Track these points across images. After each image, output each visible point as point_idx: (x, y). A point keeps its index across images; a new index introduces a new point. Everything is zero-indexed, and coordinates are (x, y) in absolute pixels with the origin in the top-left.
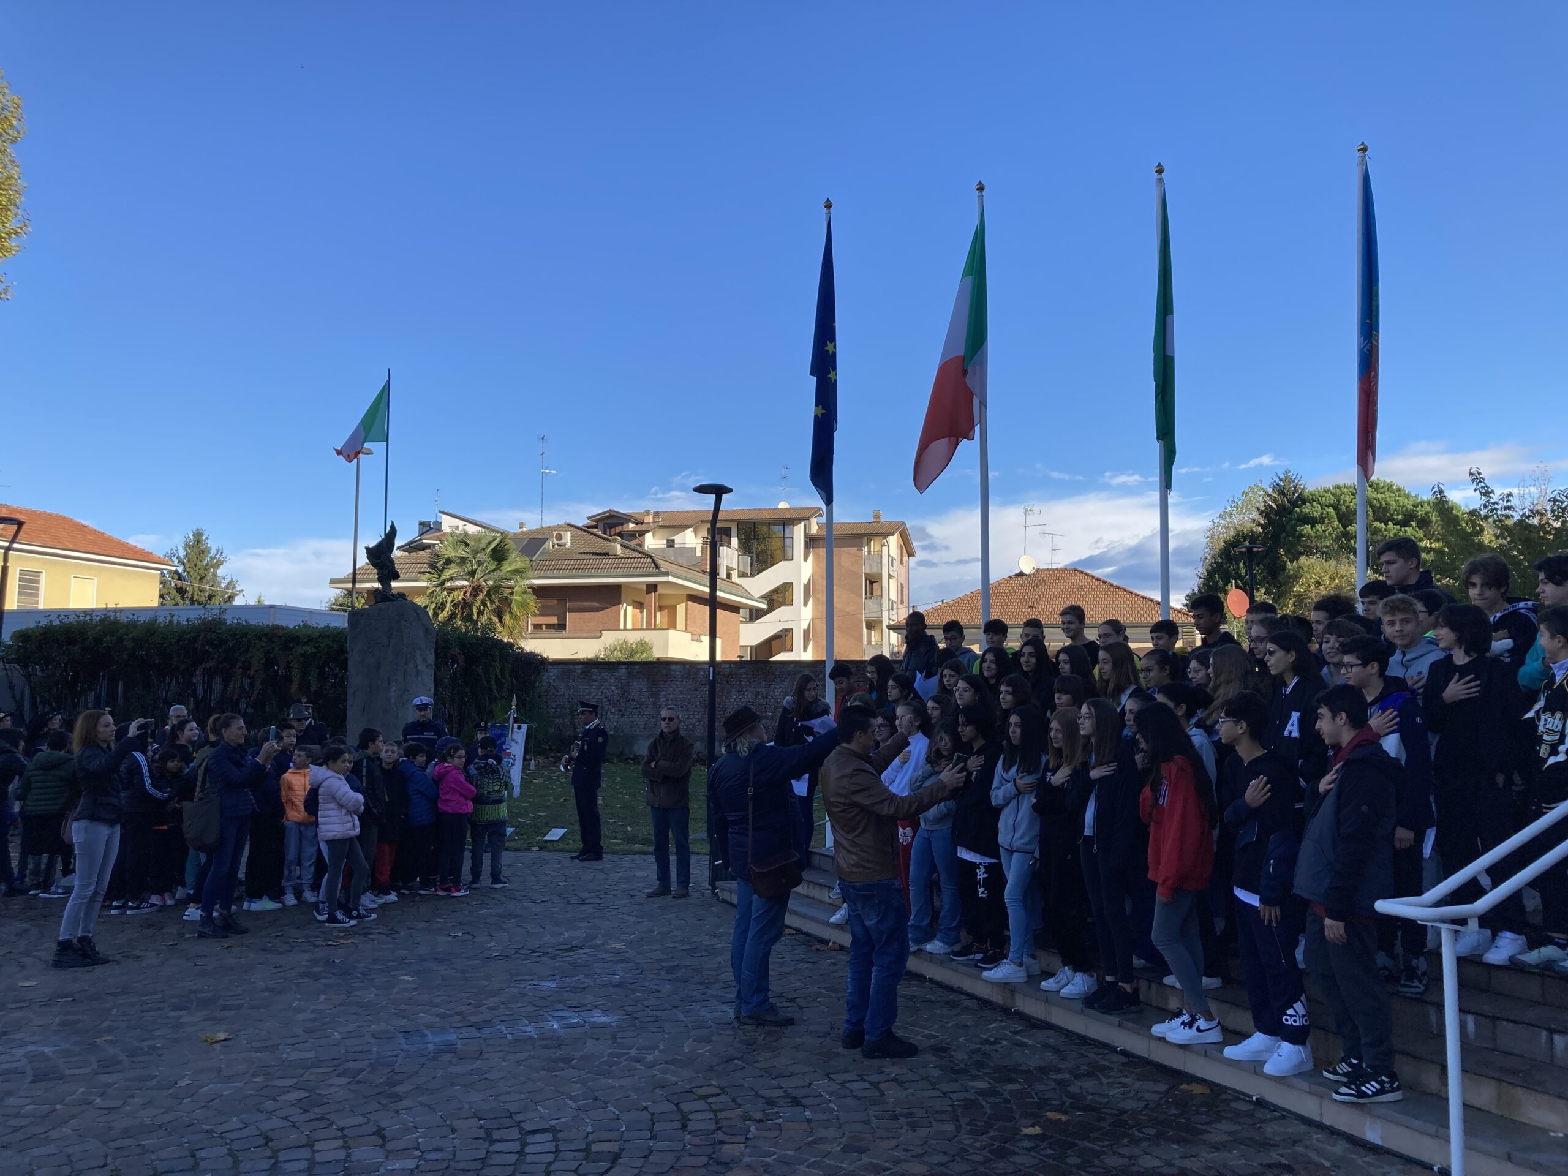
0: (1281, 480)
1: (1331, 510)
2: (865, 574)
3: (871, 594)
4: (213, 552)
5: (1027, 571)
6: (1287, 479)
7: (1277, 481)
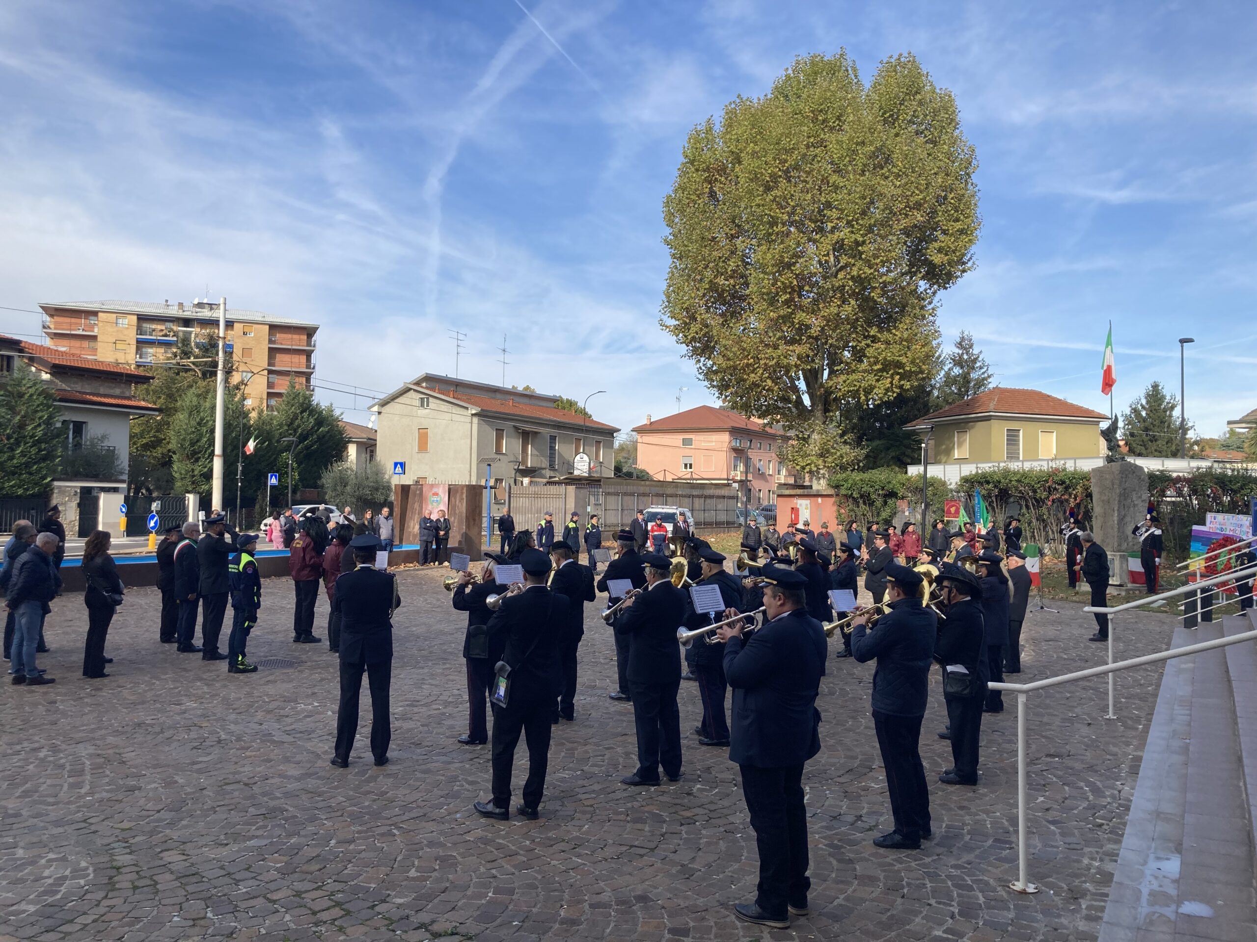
4: (1168, 398)
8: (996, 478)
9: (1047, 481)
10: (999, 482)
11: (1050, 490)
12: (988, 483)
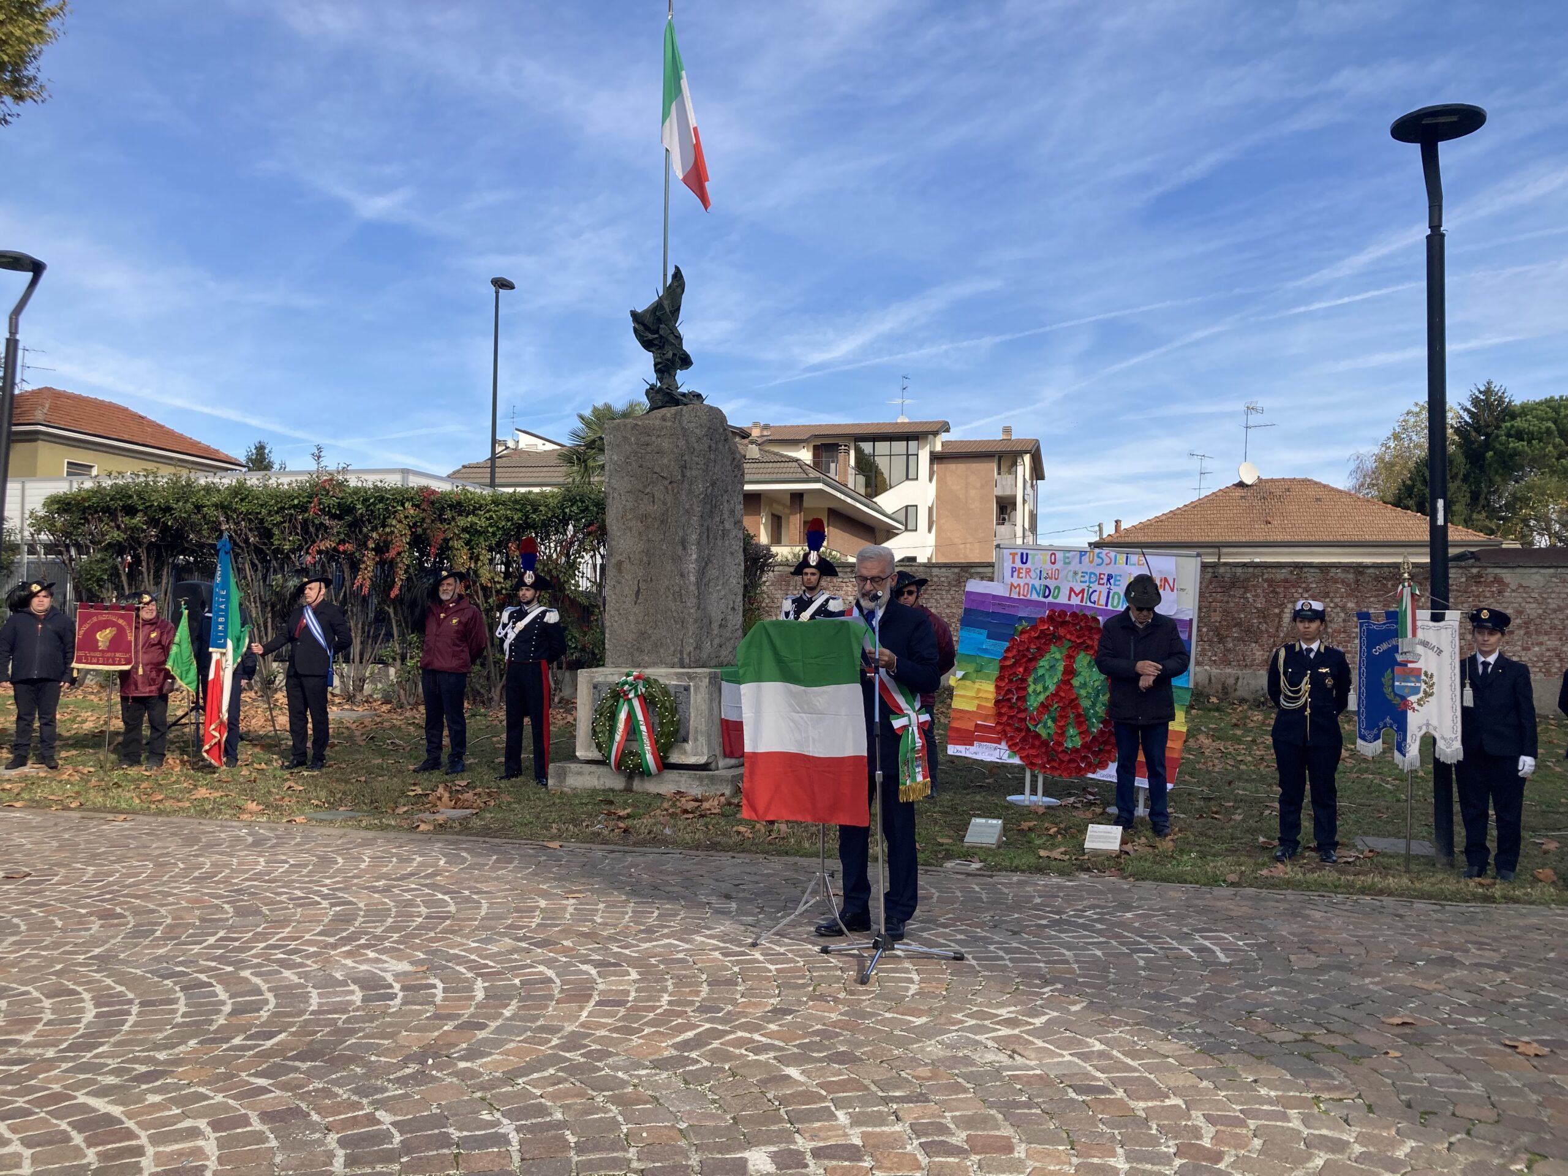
0: (1481, 392)
1: (1550, 424)
2: (997, 497)
3: (1001, 521)
5: (1249, 482)
6: (1488, 392)
7: (1477, 393)
8: (157, 500)
9: (303, 508)
10: (168, 509)
11: (309, 533)
12: (131, 511)
